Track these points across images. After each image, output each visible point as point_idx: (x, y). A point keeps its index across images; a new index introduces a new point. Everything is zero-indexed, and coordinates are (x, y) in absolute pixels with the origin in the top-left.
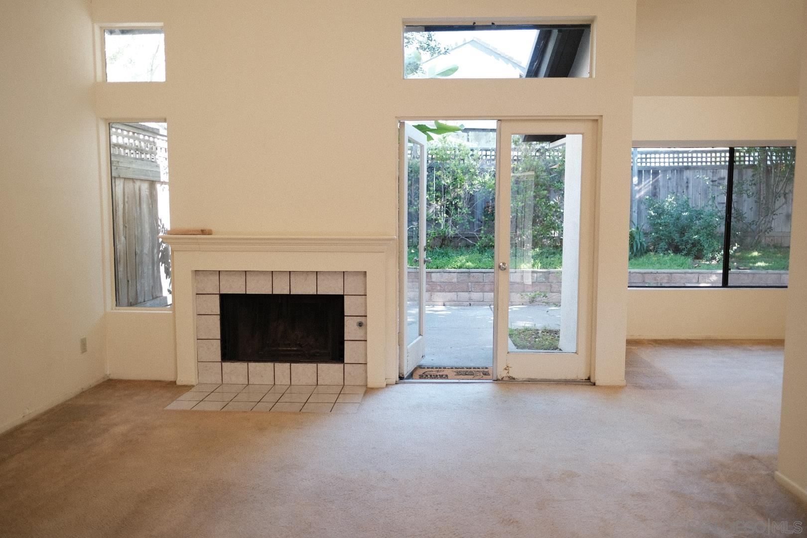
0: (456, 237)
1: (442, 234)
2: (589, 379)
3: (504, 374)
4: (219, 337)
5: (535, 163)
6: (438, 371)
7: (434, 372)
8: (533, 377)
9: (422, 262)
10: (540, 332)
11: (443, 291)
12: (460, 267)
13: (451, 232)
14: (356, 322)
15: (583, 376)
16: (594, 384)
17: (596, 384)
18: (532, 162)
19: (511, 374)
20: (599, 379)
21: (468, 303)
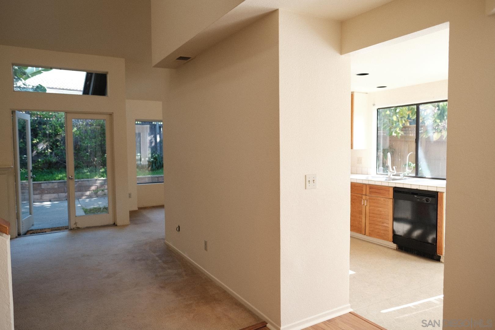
0: (57, 163)
1: (48, 161)
2: (114, 224)
3: (74, 226)
5: (101, 123)
6: (41, 231)
7: (39, 231)
8: (88, 226)
9: (30, 177)
10: (102, 209)
11: (49, 193)
12: (59, 179)
13: (54, 160)
15: (112, 223)
17: (117, 225)
18: (99, 122)
19: (78, 226)
20: (119, 223)
21: (65, 199)
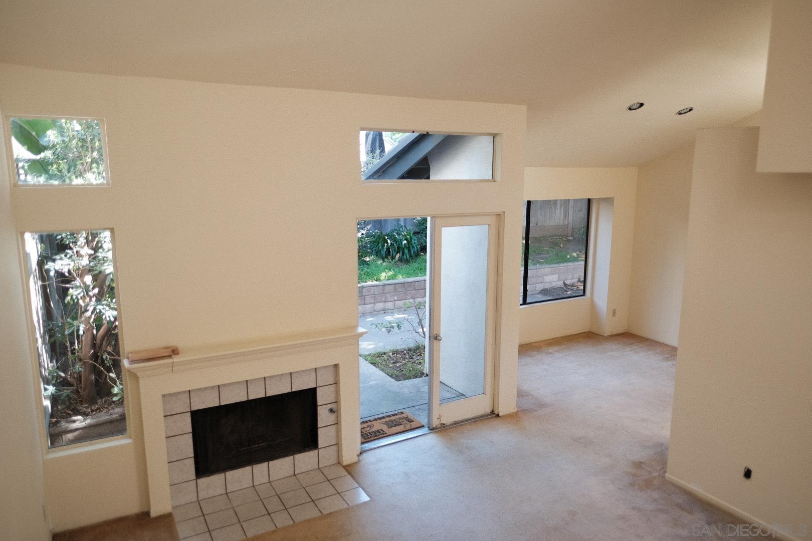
2: (493, 412)
3: (437, 422)
4: (192, 455)
6: (369, 426)
8: (456, 419)
10: (391, 354)
14: (328, 409)
15: (487, 410)
16: (498, 415)
17: (501, 414)
19: (442, 422)
20: (502, 410)
